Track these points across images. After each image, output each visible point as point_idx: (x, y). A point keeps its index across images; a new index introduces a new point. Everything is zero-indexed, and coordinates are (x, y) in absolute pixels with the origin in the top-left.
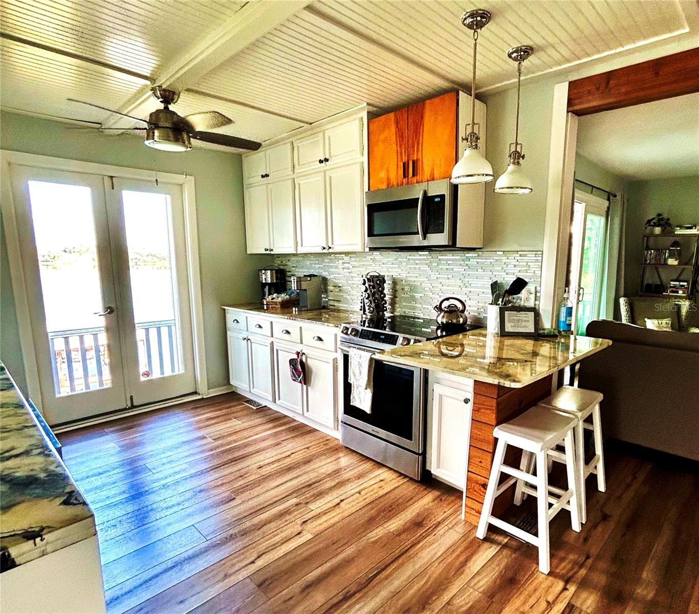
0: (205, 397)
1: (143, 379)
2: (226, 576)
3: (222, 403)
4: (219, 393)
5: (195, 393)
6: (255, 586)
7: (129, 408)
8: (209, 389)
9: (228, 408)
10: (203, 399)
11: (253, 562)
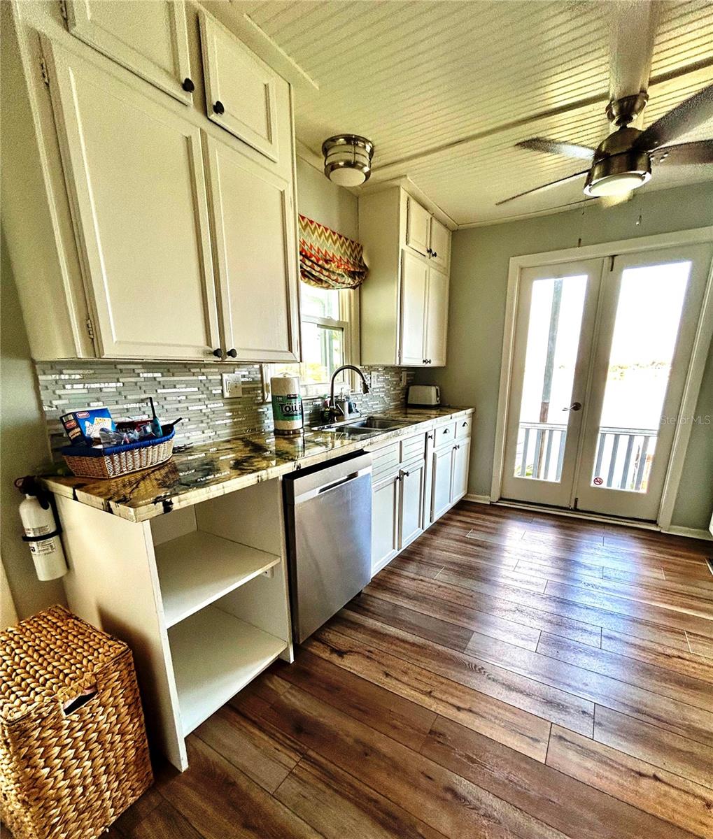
0: (662, 531)
1: (592, 484)
2: (429, 694)
3: (680, 547)
4: (691, 536)
5: (654, 522)
6: (430, 728)
7: (572, 510)
8: (672, 523)
9: (673, 555)
10: (659, 532)
11: (459, 709)
